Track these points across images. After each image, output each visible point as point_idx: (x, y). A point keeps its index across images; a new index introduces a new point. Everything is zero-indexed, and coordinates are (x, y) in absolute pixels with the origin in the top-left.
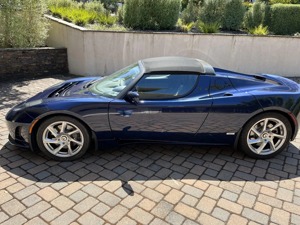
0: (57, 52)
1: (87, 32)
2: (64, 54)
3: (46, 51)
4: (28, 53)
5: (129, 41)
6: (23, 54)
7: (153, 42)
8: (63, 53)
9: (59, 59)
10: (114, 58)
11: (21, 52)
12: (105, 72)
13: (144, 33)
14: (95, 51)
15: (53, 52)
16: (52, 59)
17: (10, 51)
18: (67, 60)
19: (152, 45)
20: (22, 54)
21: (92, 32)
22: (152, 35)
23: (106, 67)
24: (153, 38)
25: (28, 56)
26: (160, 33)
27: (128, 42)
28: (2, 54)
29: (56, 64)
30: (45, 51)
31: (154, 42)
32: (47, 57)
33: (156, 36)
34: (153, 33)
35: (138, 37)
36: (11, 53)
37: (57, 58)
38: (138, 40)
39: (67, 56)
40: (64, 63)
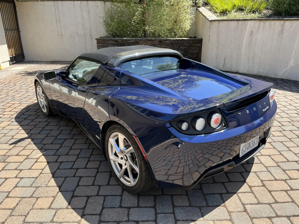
0: (191, 42)
1: (214, 22)
2: (199, 45)
3: (181, 41)
4: (164, 42)
5: (253, 30)
6: (160, 43)
7: (282, 31)
8: (197, 44)
9: (192, 49)
10: (234, 50)
11: (158, 41)
12: (223, 66)
13: (272, 20)
14: (218, 42)
15: (187, 42)
16: (185, 49)
17: (149, 40)
18: (201, 51)
19: (281, 35)
20: (158, 43)
21: (218, 22)
22: (282, 22)
23: (225, 59)
24: (283, 26)
25: (164, 45)
26: (292, 20)
27: (252, 32)
28: (143, 42)
29: (189, 53)
30: (179, 41)
31: (284, 31)
32: (181, 47)
33: (288, 23)
34: (284, 20)
35: (264, 26)
36: (150, 42)
37: (191, 48)
38: (263, 29)
39: (202, 47)
40: (196, 53)
